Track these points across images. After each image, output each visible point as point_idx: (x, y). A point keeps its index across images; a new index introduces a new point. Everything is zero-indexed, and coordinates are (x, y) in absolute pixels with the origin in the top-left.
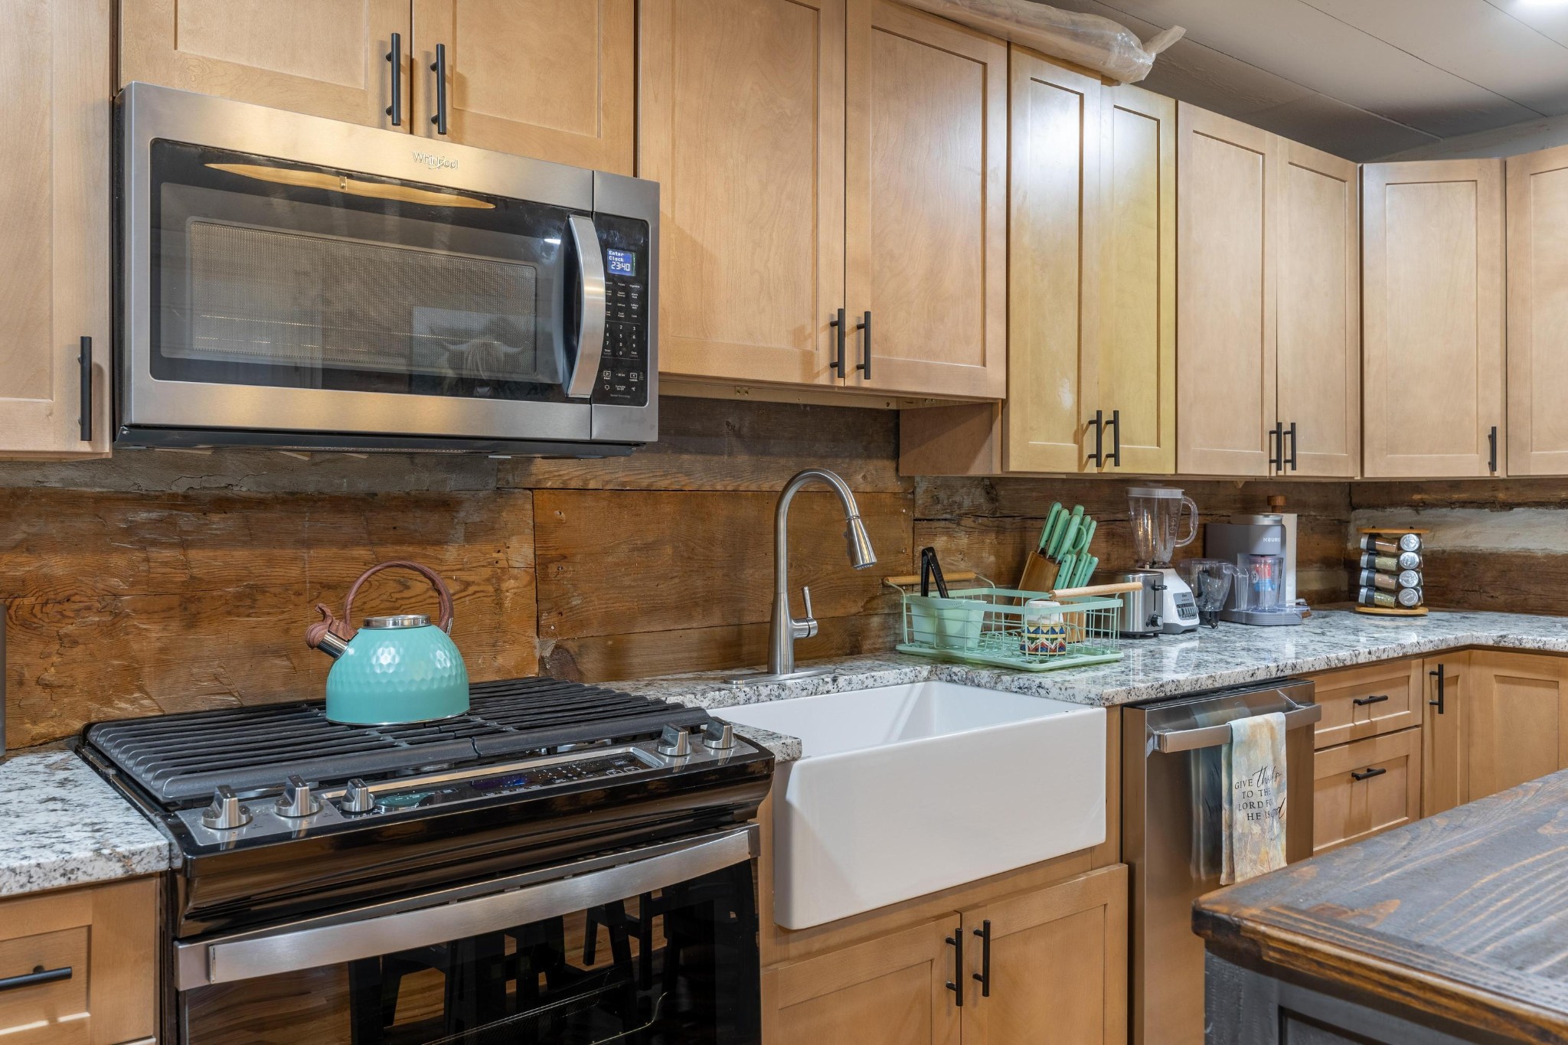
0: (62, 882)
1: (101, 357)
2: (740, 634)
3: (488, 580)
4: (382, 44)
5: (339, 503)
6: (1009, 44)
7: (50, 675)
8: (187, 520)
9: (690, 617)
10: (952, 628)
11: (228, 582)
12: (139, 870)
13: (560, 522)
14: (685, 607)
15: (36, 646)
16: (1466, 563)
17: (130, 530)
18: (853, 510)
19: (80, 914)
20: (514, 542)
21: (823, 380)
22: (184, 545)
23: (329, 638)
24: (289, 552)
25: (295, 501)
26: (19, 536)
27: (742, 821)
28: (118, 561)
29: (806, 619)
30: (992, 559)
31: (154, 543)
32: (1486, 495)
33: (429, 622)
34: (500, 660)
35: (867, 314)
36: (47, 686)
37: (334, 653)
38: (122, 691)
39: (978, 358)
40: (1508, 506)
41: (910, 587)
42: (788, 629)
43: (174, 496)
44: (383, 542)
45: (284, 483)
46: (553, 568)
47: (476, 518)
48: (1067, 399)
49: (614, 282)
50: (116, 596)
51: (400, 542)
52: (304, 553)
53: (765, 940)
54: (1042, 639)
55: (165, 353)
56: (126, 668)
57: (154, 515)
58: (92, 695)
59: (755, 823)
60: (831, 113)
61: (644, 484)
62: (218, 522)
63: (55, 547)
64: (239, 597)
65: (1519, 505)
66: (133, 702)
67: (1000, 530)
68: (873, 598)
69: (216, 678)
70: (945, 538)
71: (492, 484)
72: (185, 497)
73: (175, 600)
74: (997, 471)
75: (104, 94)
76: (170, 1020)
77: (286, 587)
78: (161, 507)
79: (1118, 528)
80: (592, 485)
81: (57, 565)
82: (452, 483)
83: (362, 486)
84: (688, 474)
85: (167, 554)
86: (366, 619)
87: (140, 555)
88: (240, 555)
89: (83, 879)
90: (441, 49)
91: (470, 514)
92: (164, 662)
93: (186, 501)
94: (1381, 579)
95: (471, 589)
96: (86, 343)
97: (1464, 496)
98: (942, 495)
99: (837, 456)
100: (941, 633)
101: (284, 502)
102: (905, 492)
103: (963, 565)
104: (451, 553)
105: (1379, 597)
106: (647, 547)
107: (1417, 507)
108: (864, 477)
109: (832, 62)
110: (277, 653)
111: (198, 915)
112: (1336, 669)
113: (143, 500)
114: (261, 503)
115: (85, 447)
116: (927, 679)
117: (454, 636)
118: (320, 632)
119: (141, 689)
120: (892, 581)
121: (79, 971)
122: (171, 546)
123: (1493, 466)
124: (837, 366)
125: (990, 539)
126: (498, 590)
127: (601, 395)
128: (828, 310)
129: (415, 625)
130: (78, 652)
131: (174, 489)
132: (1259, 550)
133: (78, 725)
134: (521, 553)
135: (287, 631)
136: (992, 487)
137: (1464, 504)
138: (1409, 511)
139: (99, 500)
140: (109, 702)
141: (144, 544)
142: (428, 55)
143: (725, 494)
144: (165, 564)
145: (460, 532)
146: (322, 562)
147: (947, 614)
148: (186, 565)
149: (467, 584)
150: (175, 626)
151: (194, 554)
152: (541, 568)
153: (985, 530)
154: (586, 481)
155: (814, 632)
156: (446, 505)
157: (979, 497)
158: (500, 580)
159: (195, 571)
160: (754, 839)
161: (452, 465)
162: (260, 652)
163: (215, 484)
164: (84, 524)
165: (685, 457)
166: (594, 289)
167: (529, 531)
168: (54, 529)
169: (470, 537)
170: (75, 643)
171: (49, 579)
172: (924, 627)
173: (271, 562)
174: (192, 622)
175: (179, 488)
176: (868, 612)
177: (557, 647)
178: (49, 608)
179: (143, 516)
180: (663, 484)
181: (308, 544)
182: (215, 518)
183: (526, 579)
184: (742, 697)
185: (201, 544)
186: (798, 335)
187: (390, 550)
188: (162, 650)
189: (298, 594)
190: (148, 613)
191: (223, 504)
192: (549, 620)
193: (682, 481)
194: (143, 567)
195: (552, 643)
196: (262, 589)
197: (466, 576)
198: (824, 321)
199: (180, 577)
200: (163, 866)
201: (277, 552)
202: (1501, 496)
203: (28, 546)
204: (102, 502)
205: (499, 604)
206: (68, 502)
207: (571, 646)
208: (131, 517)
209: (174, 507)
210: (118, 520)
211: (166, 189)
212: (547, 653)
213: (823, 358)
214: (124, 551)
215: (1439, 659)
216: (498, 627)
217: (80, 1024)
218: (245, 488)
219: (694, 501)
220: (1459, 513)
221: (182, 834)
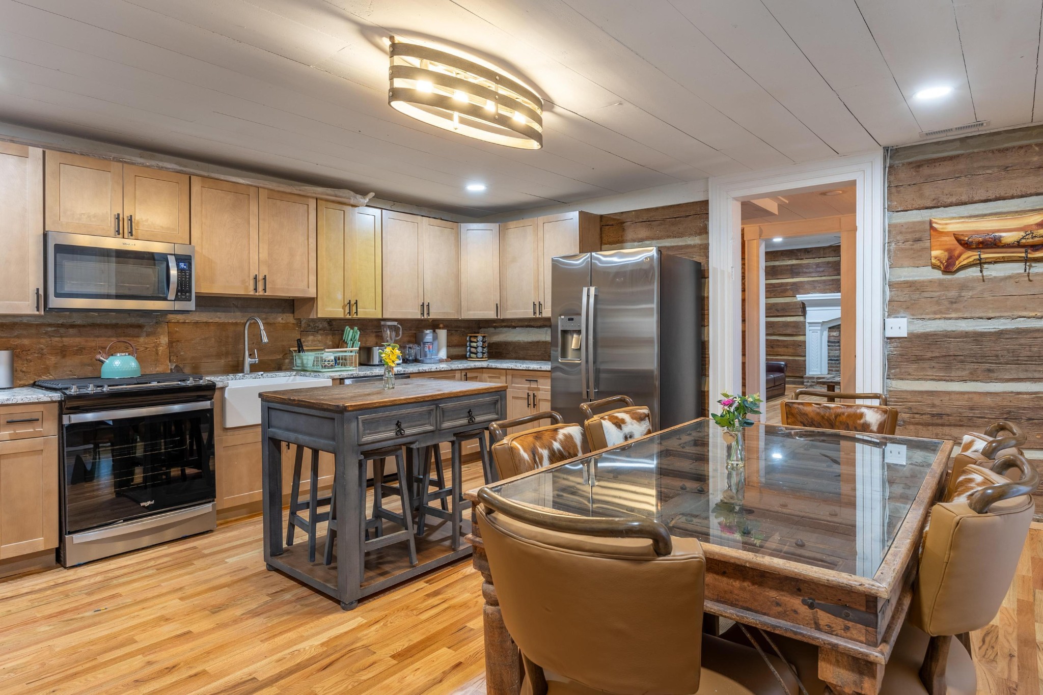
0: (37, 401)
1: (41, 292)
2: (238, 363)
3: (153, 347)
4: (115, 215)
5: (106, 326)
6: (317, 199)
7: (24, 369)
8: (62, 330)
9: (221, 359)
10: (305, 361)
11: (75, 346)
12: (54, 400)
13: (177, 331)
14: (219, 356)
15: (20, 362)
16: (506, 345)
17: (46, 333)
18: (262, 328)
19: (40, 408)
20: (162, 337)
21: (252, 293)
22: (61, 337)
23: (101, 358)
24: (92, 339)
25: (94, 326)
26: (15, 334)
27: (210, 399)
28: (43, 341)
29: (255, 358)
30: (331, 343)
31: (53, 336)
32: (509, 324)
33: (129, 354)
34: (158, 369)
35: (265, 276)
36: (23, 372)
37: (103, 362)
38: (44, 374)
39: (306, 286)
40: (515, 327)
41: (295, 351)
42: (248, 361)
43: (59, 324)
44: (120, 336)
45: (90, 321)
46: (174, 344)
47: (150, 330)
48: (340, 296)
49: (180, 270)
50: (42, 349)
51: (126, 336)
52: (96, 339)
53: (217, 431)
54: (326, 363)
55: (58, 292)
56: (45, 368)
57: (53, 329)
58: (35, 374)
59: (213, 400)
60: (253, 221)
61: (205, 320)
62: (71, 331)
63: (25, 337)
64: (77, 350)
65: (517, 327)
66: (47, 377)
67: (333, 334)
68: (286, 354)
69: (71, 371)
70: (312, 337)
71: (155, 321)
72: (62, 324)
73: (59, 351)
74: (315, 317)
75: (42, 232)
76: (61, 432)
77: (91, 348)
78: (55, 327)
79: (379, 334)
80: (187, 321)
81: (26, 342)
82: (142, 321)
83: (114, 322)
84: (220, 318)
85: (57, 339)
86: (111, 353)
87: (49, 339)
88: (78, 340)
89: (41, 400)
90: (131, 216)
91: (148, 329)
92: (56, 367)
93: (62, 325)
94: (473, 350)
95: (148, 349)
96: (38, 290)
97: (505, 324)
98: (311, 324)
99: (272, 313)
100: (302, 363)
101: (90, 326)
102: (297, 323)
103: (319, 345)
104: (142, 340)
105: (473, 355)
106: (205, 339)
107: (495, 327)
108: (282, 319)
109: (254, 208)
110: (89, 365)
111: (67, 409)
112: (422, 372)
113: (50, 325)
114: (84, 326)
115: (37, 313)
116: (295, 376)
117: (137, 358)
118: (99, 357)
119: (49, 373)
120: (291, 349)
121: (40, 420)
122: (58, 337)
123: (497, 316)
124: (256, 289)
125: (330, 337)
126: (157, 350)
127: (177, 299)
128: (254, 272)
129: (125, 355)
130: (32, 364)
131: (59, 322)
132: (425, 341)
133: (32, 382)
134: (164, 340)
135: (91, 359)
136: (330, 321)
137: (505, 327)
138: (493, 329)
139: (37, 325)
140: (40, 376)
141: (50, 336)
142: (128, 217)
143: (232, 324)
144: (56, 342)
145: (145, 334)
146: (100, 341)
147: (304, 357)
148: (62, 342)
149: (147, 348)
150: (59, 357)
151: (64, 339)
152: (171, 343)
153: (327, 335)
154: (185, 320)
155: (257, 362)
156: (140, 326)
157: (325, 324)
158: (157, 347)
159: (65, 344)
160: (212, 404)
161: (142, 316)
162: (83, 365)
163: (70, 321)
164: (33, 331)
165: (218, 313)
166: (174, 272)
167: (166, 334)
168: (25, 332)
169: (148, 335)
170: (31, 361)
171: (24, 345)
172: (299, 361)
173: (87, 341)
174: (64, 356)
175: (60, 322)
176: (284, 358)
177: (176, 366)
178: (24, 352)
179: (50, 329)
180: (211, 321)
181: (98, 337)
182: (71, 330)
183: (166, 347)
184: (230, 378)
185: (66, 337)
186: (243, 282)
187: (122, 339)
188: (55, 364)
189: (95, 350)
190: (51, 354)
191: (73, 326)
192: (174, 359)
193: (217, 320)
194: (50, 342)
195: (175, 365)
196: (84, 349)
197: (146, 346)
198: (252, 277)
199: (60, 345)
200: (60, 399)
201: (88, 339)
202: (513, 324)
203: (18, 337)
204: (38, 326)
205: (157, 354)
206: (28, 326)
207: (181, 366)
208: (46, 329)
209: (59, 327)
210: (43, 330)
211: (58, 255)
212: (173, 367)
213: (252, 287)
214: (44, 338)
215: (466, 371)
216: (157, 360)
217: (41, 431)
218: (79, 322)
219: (222, 326)
220: (505, 329)
221: (64, 394)
